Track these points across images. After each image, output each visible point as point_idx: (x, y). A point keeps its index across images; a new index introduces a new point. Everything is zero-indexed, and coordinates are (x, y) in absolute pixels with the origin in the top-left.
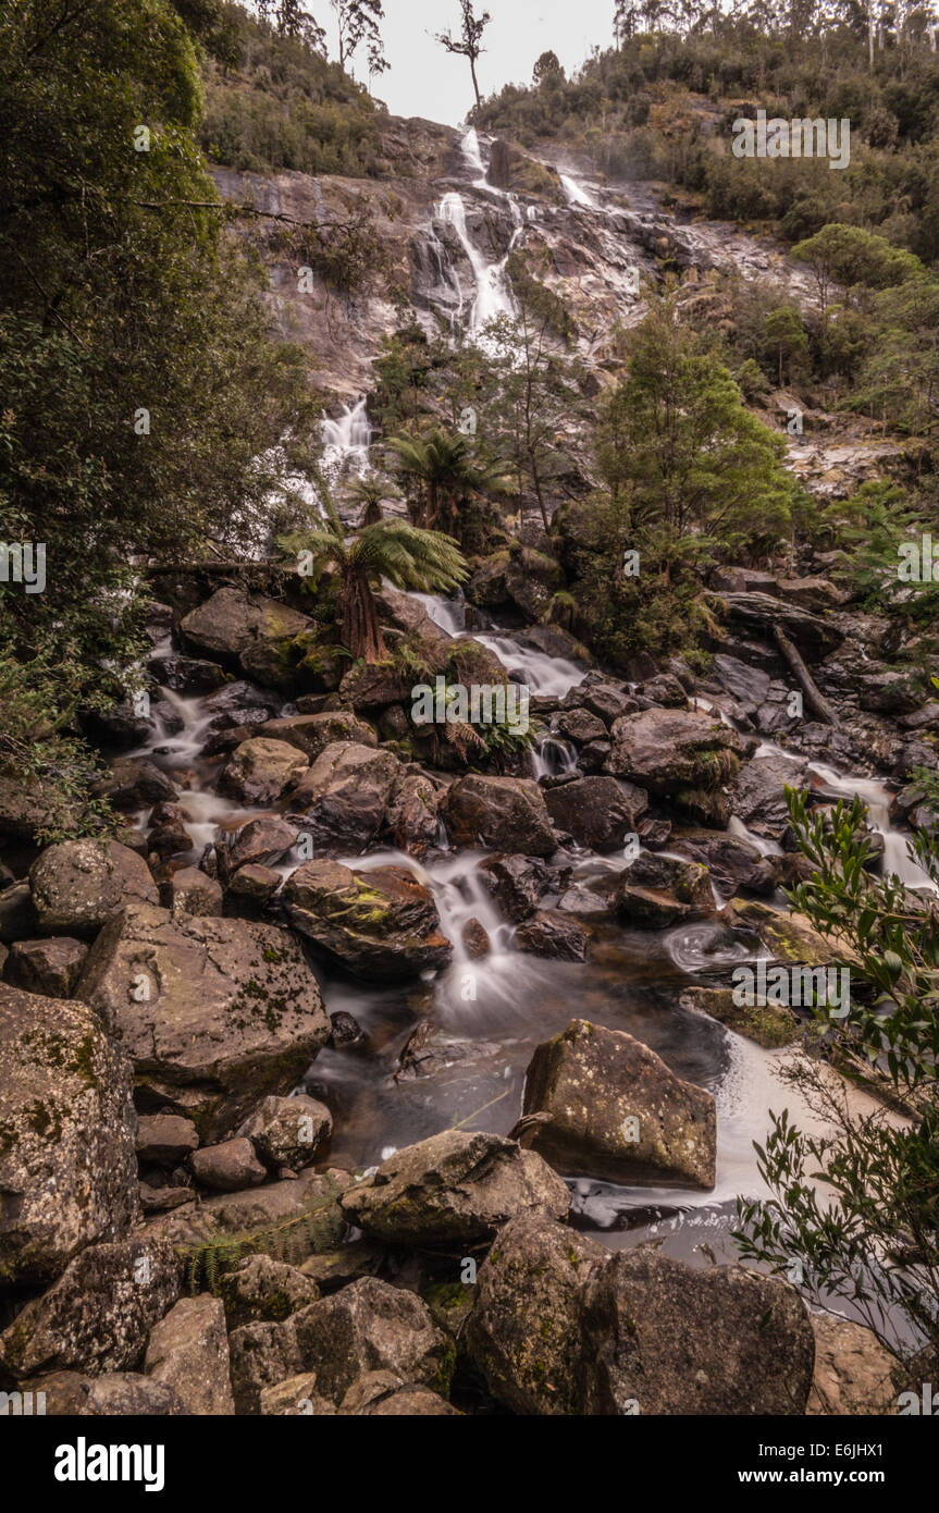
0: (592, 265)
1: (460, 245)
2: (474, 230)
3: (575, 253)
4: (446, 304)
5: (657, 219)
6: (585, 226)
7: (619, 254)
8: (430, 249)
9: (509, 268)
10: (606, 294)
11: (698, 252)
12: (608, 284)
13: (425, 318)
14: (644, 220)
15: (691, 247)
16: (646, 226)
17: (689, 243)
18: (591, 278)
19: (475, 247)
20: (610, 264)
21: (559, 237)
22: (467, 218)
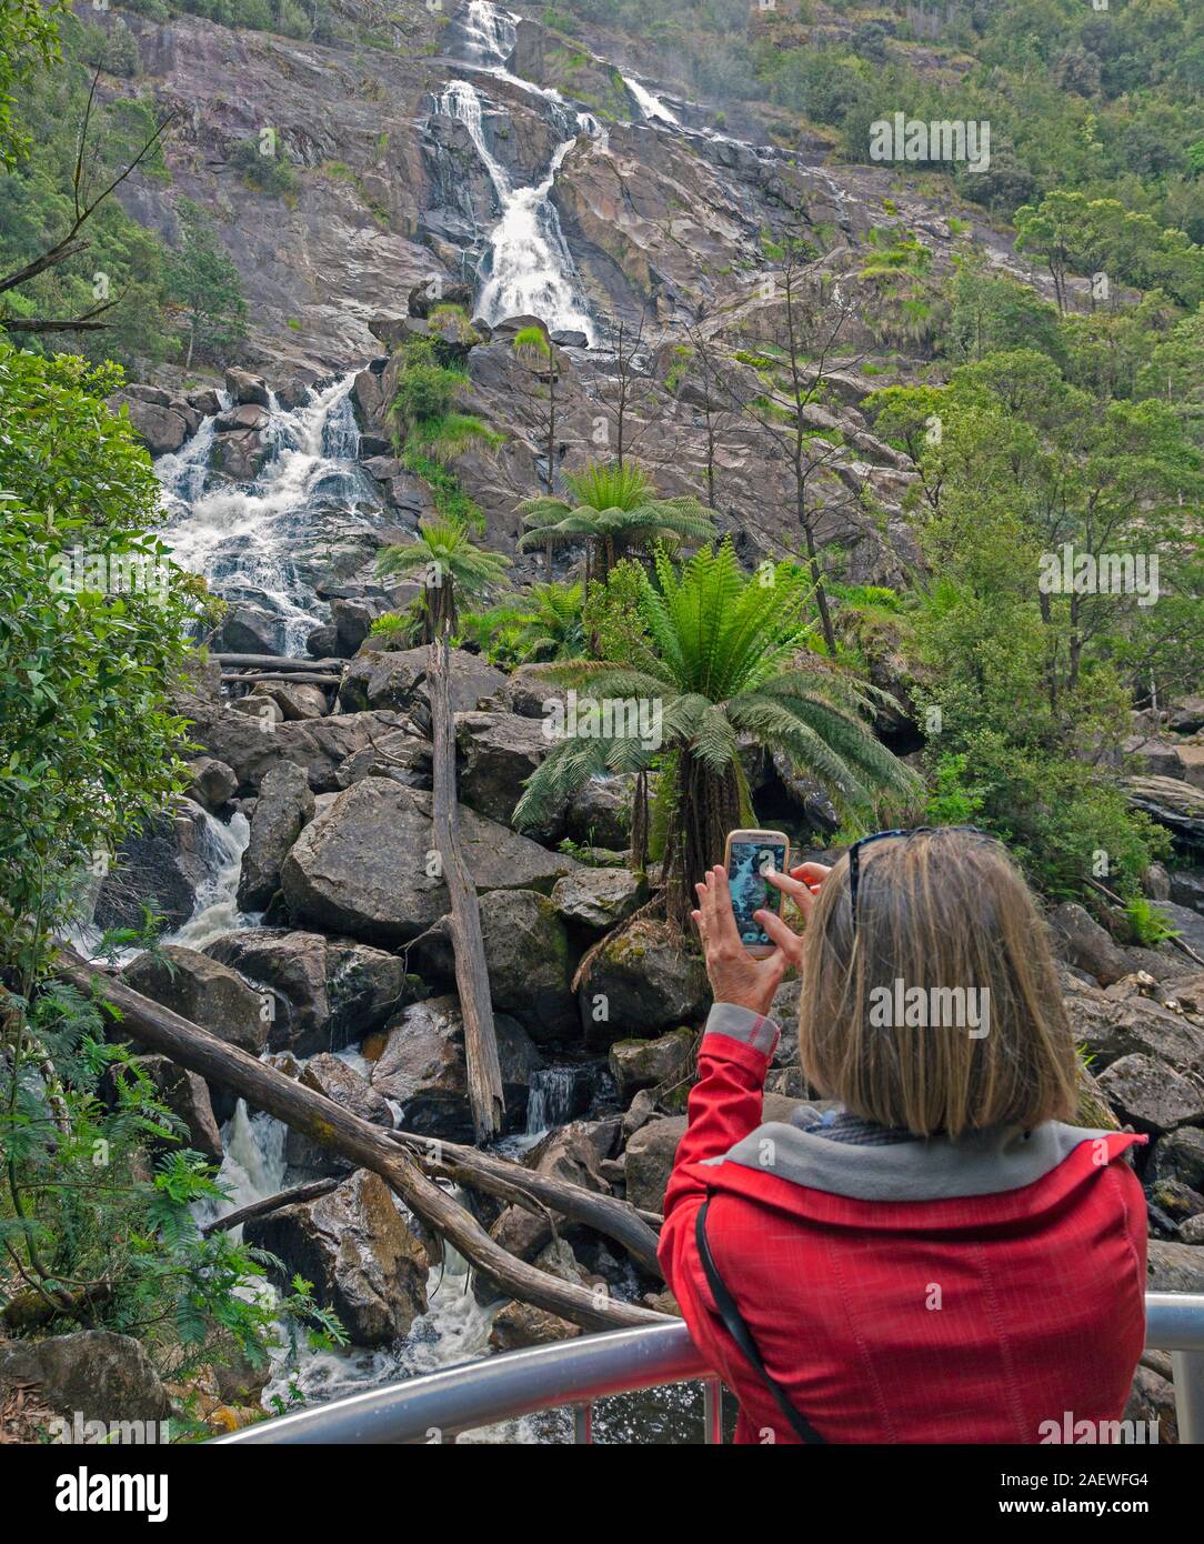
0: (688, 207)
1: (475, 155)
2: (497, 138)
3: (661, 186)
4: (450, 238)
5: (778, 154)
6: (675, 152)
7: (727, 195)
8: (424, 153)
9: (552, 196)
10: (714, 249)
11: (848, 205)
12: (716, 236)
13: (415, 255)
14: (760, 153)
15: (836, 199)
16: (766, 161)
17: (833, 193)
18: (688, 224)
19: (499, 162)
20: (715, 209)
21: (634, 164)
22: (485, 118)
